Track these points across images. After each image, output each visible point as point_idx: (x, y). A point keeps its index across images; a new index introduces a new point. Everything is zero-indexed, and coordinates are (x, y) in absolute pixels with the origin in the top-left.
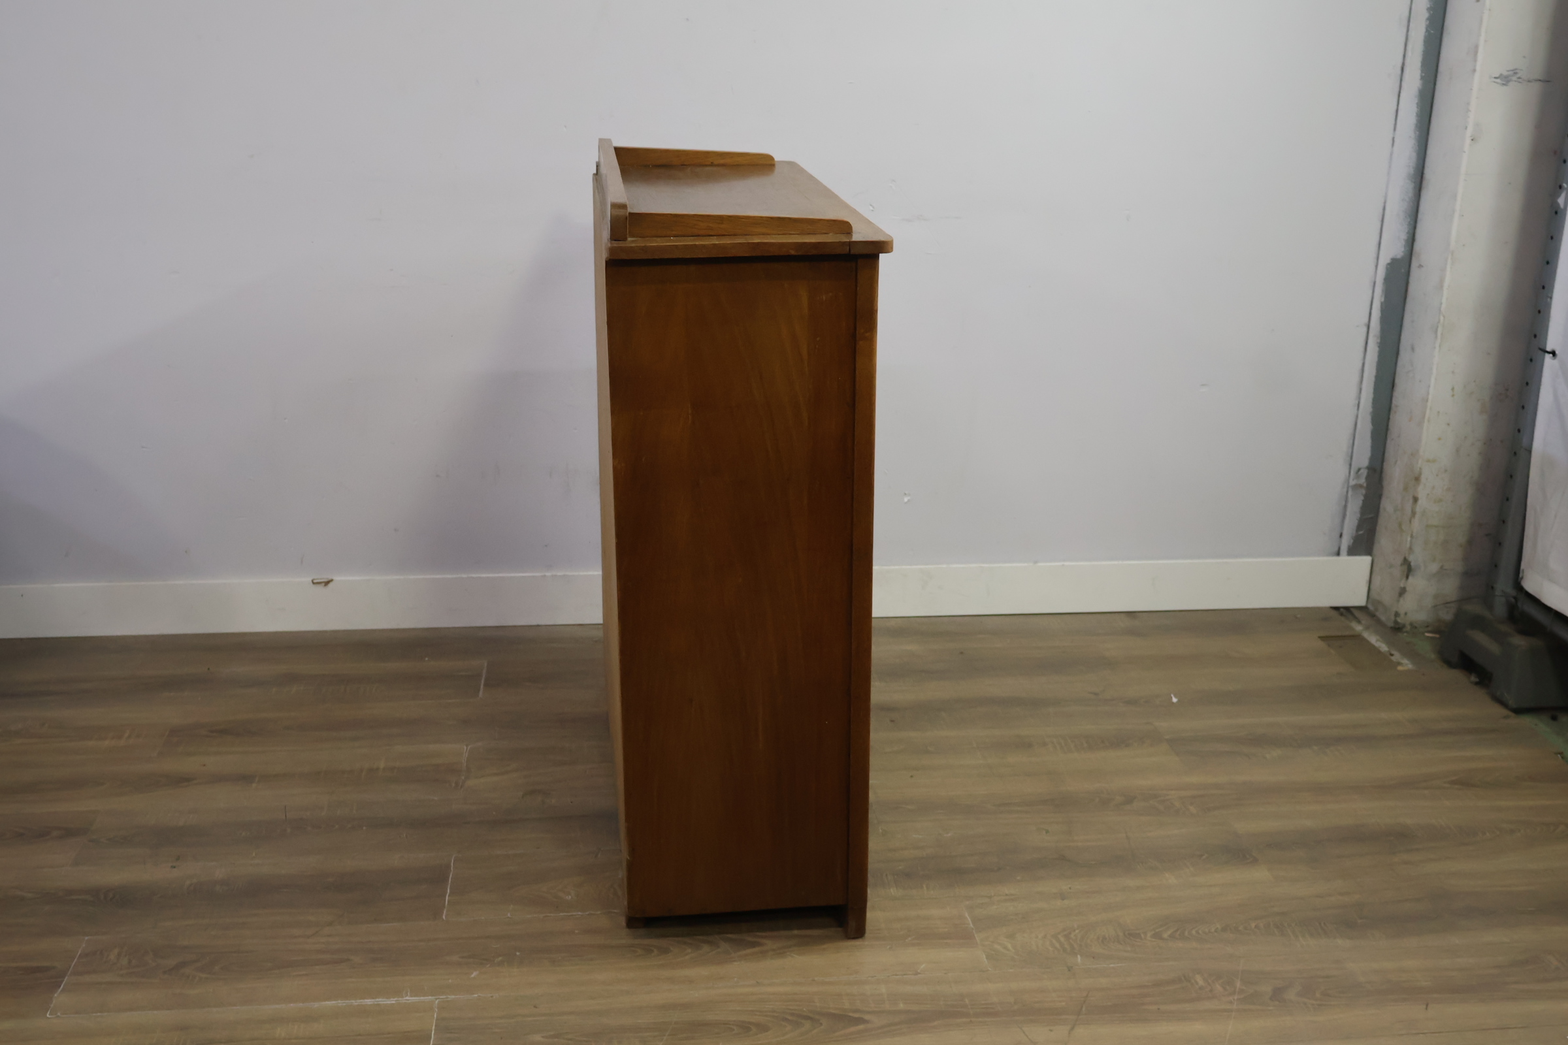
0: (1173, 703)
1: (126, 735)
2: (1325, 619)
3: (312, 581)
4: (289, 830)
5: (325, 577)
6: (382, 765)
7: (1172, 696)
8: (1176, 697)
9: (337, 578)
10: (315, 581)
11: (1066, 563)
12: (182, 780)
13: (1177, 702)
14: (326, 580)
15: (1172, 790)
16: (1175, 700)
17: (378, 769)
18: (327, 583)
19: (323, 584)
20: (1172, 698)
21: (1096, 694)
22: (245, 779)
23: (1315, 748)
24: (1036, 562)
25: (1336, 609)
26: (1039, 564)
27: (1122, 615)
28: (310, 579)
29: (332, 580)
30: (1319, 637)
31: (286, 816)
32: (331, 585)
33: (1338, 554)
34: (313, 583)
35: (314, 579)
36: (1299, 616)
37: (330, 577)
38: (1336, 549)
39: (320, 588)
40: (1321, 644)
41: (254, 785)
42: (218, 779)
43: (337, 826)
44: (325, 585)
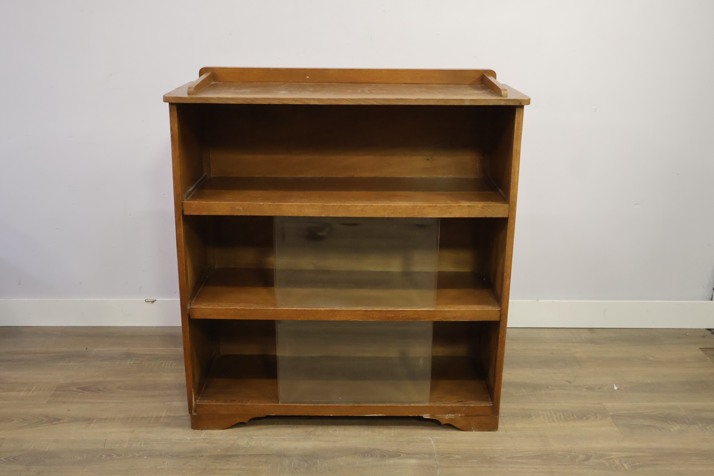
0: (615, 390)
1: (33, 389)
2: (704, 337)
3: (145, 300)
4: (104, 456)
5: (153, 298)
6: (164, 415)
7: (614, 385)
8: (616, 386)
9: (157, 299)
10: (146, 301)
11: (555, 301)
12: (54, 420)
13: (618, 389)
14: (153, 300)
15: (614, 452)
16: (616, 388)
17: (161, 417)
18: (153, 302)
19: (151, 302)
20: (614, 386)
21: (570, 382)
22: (88, 420)
23: (700, 425)
24: (538, 300)
25: (710, 330)
26: (540, 301)
27: (587, 329)
28: (144, 300)
29: (156, 300)
30: (700, 348)
31: (104, 447)
32: (155, 302)
33: (712, 300)
34: (146, 302)
35: (146, 300)
36: (688, 334)
37: (155, 299)
38: (711, 296)
39: (150, 304)
40: (701, 352)
41: (92, 425)
42: (75, 420)
43: (130, 455)
44: (152, 303)
